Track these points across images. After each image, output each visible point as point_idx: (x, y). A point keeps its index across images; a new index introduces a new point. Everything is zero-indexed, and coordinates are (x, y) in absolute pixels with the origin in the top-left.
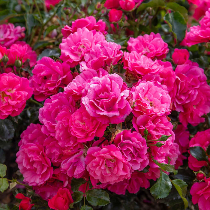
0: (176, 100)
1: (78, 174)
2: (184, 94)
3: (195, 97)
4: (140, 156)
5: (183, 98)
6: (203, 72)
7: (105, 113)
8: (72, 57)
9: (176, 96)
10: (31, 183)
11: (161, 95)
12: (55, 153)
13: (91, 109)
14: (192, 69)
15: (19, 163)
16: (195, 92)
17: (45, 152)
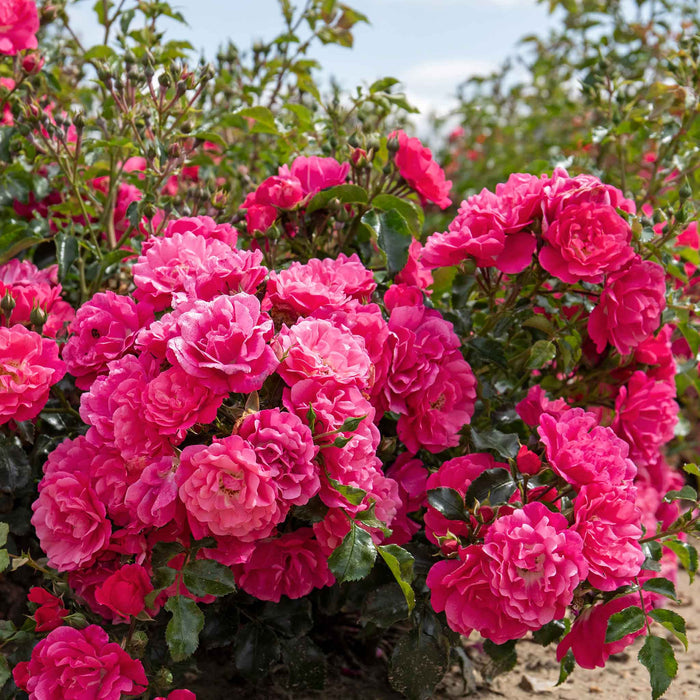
0: (389, 384)
1: (161, 509)
2: (407, 373)
3: (433, 379)
4: (299, 469)
5: (405, 380)
6: (450, 330)
7: (219, 366)
8: (160, 288)
9: (388, 375)
10: (64, 565)
11: (347, 348)
12: (113, 484)
13: (190, 359)
14: (428, 323)
15: (39, 525)
16: (433, 368)
17: (94, 487)
